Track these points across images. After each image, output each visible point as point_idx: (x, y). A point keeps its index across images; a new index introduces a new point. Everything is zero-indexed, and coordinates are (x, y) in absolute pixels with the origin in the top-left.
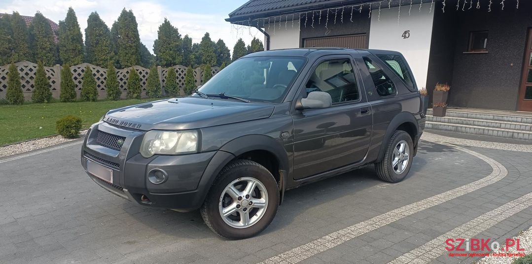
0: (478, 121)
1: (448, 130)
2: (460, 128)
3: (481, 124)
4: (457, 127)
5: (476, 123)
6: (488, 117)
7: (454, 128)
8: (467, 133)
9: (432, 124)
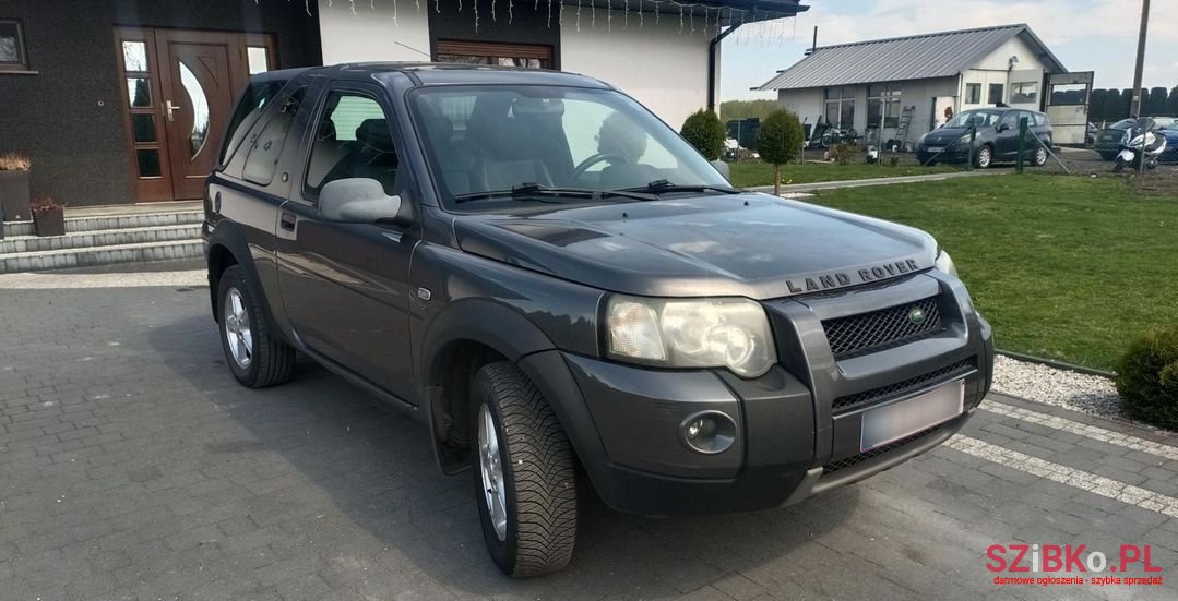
0: (166, 230)
1: (123, 261)
2: (150, 251)
3: (173, 235)
4: (142, 249)
5: (163, 235)
6: (165, 219)
7: (135, 252)
8: (168, 258)
9: (76, 254)
